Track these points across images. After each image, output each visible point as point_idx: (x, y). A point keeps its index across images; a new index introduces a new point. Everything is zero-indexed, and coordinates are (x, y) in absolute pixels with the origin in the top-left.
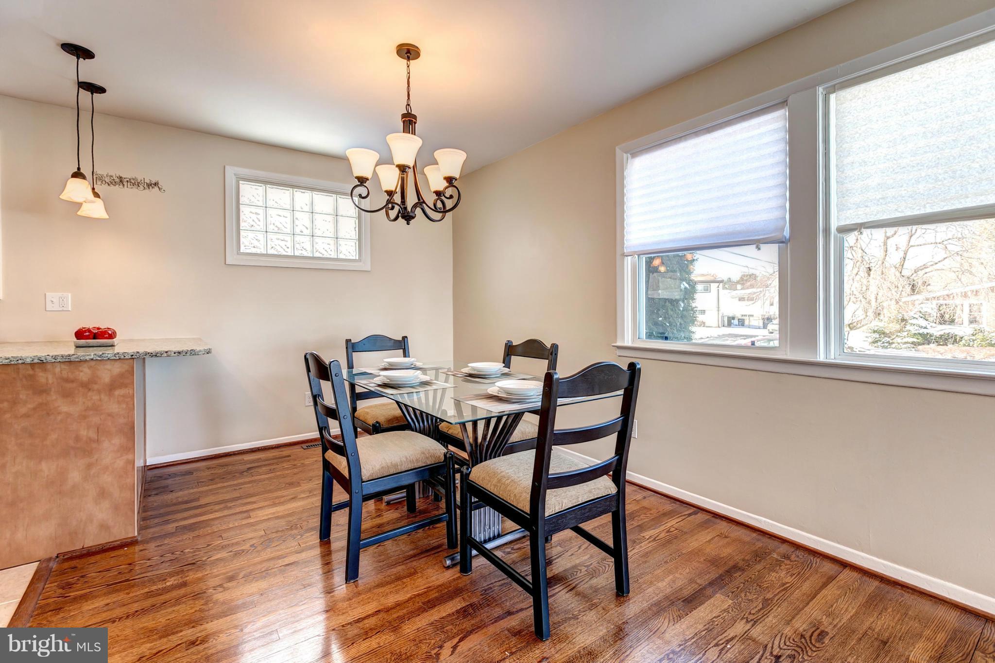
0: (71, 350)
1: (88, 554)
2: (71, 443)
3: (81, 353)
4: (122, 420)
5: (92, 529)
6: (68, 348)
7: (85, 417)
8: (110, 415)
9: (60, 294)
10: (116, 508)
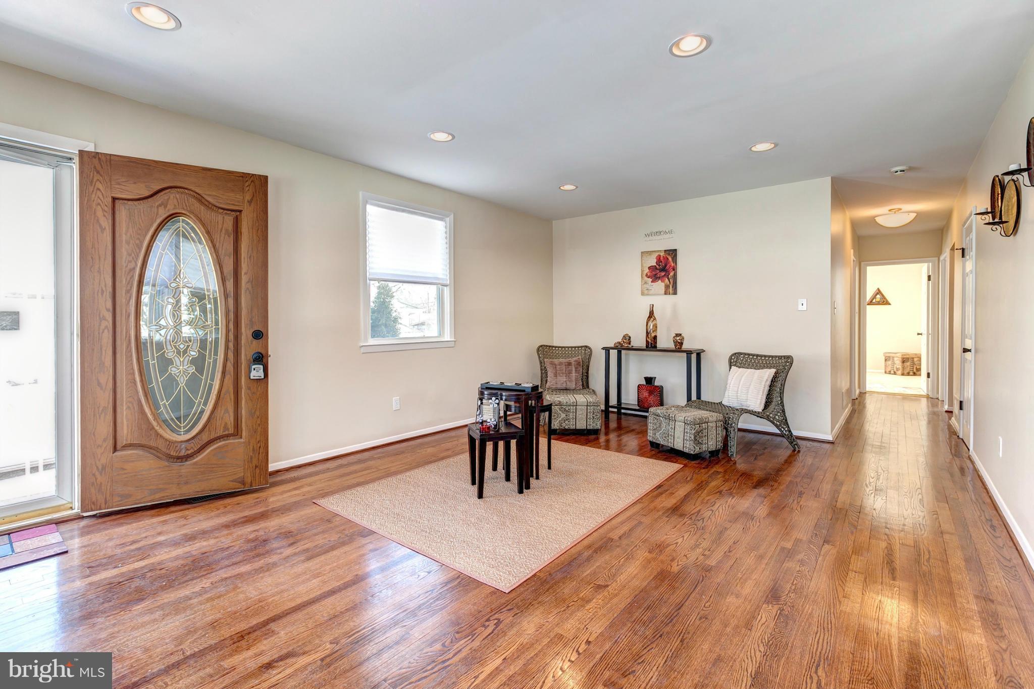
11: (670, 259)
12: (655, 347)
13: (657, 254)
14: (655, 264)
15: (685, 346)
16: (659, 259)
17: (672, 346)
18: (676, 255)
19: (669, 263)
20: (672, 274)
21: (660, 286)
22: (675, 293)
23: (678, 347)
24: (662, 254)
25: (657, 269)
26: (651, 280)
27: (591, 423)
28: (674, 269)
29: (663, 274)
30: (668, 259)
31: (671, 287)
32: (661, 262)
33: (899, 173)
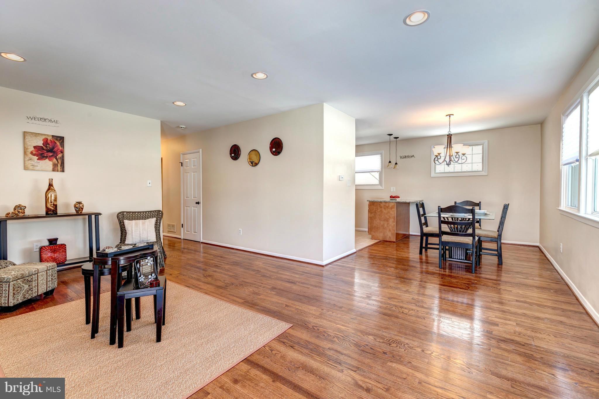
0: (389, 200)
1: (387, 241)
2: (385, 218)
3: (391, 201)
4: (393, 215)
5: (388, 237)
6: (388, 199)
7: (387, 214)
8: (391, 214)
9: (393, 188)
10: (392, 234)
11: (58, 143)
12: (56, 213)
13: (44, 137)
14: (42, 145)
15: (84, 211)
16: (46, 142)
17: (73, 211)
18: (63, 141)
19: (57, 146)
20: (60, 155)
21: (48, 164)
22: (63, 171)
23: (79, 211)
24: (50, 138)
25: (44, 149)
26: (37, 158)
27: (51, 285)
28: (62, 152)
29: (51, 154)
30: (56, 143)
31: (59, 165)
32: (49, 144)
33: (183, 128)
